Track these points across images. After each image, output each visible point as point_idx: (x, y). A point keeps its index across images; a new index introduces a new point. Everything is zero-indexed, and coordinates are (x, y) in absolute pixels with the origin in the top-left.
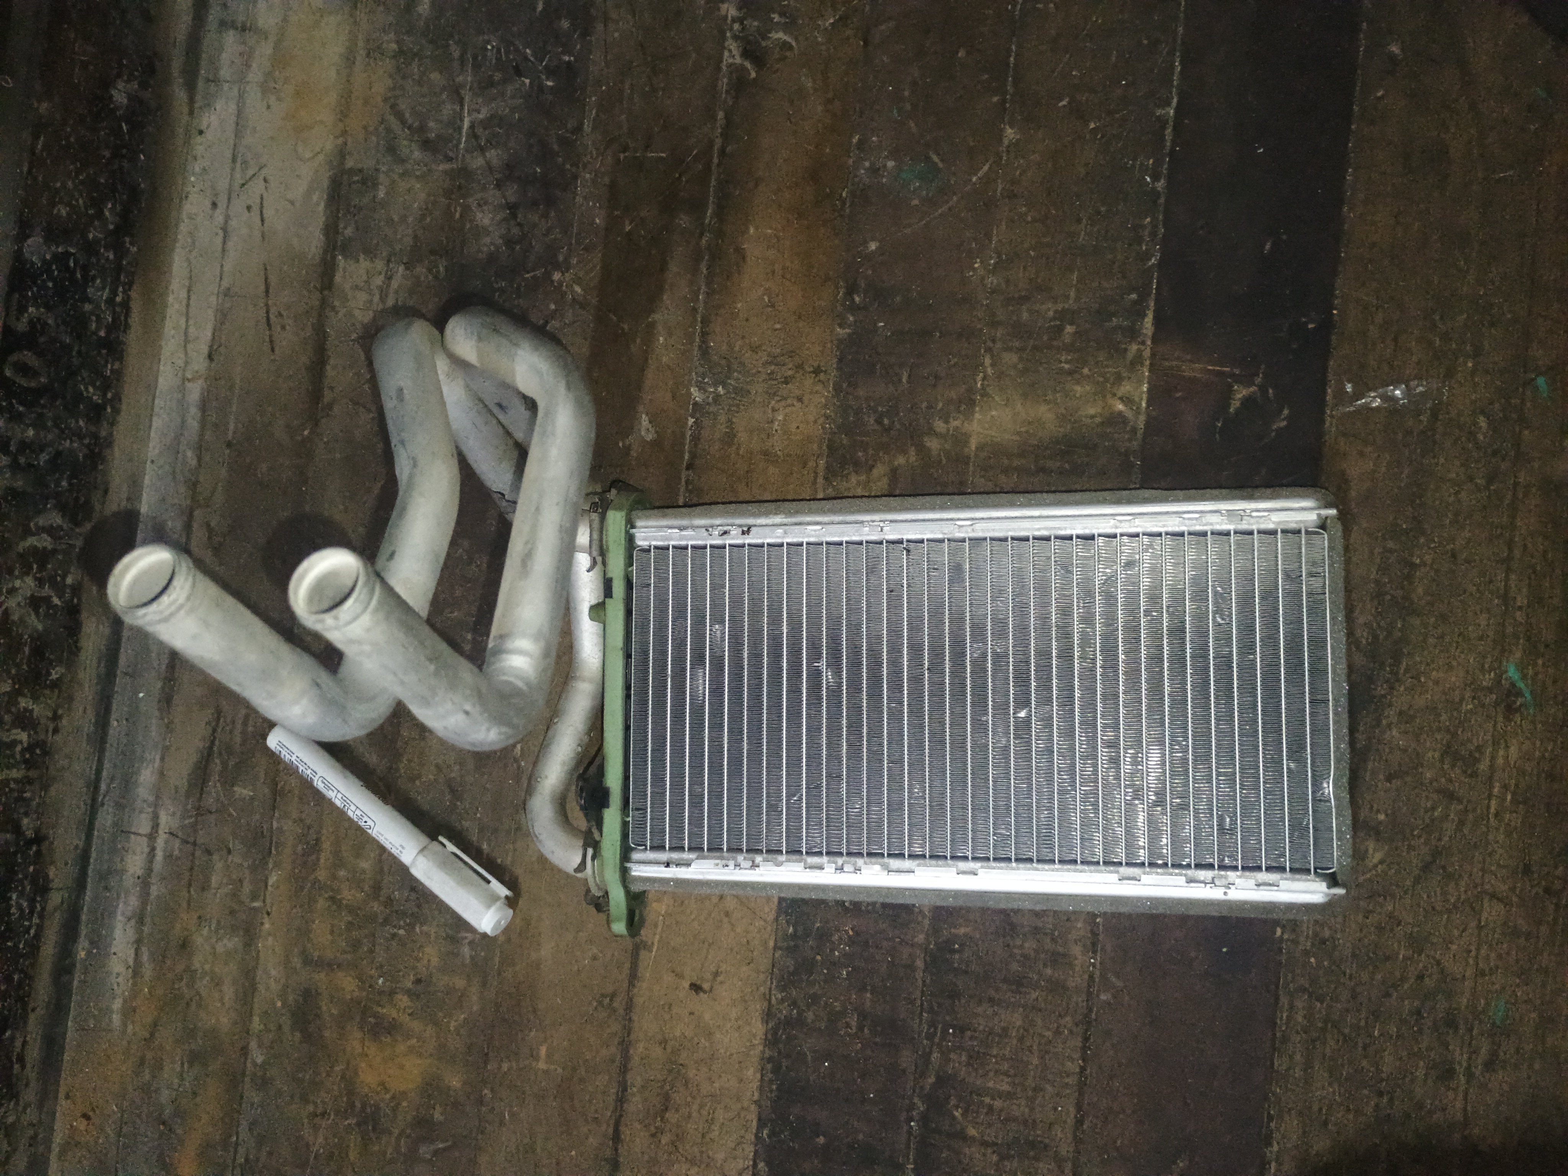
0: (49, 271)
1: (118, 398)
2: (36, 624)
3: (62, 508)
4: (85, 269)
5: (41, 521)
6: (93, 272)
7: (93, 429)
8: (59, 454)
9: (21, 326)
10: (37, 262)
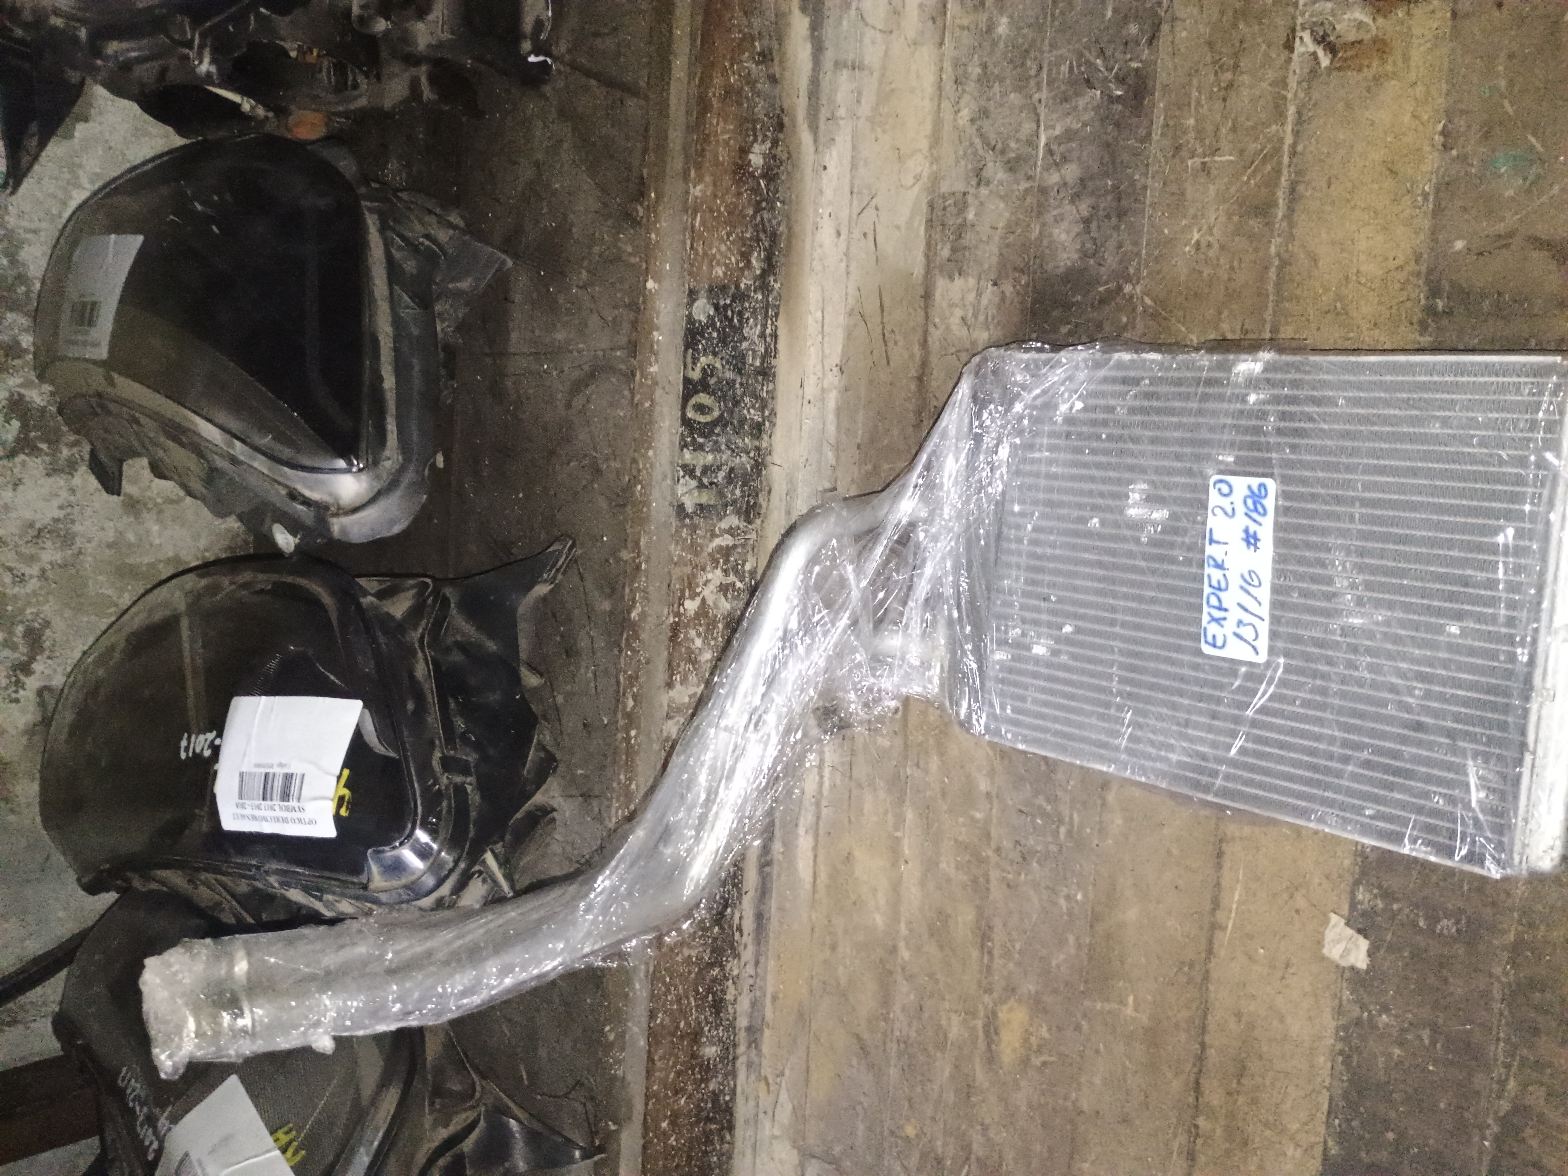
0: (713, 325)
1: (773, 413)
2: (725, 606)
3: (738, 512)
4: (740, 314)
5: (724, 525)
6: (747, 315)
7: (756, 443)
8: (732, 470)
9: (696, 375)
10: (704, 319)
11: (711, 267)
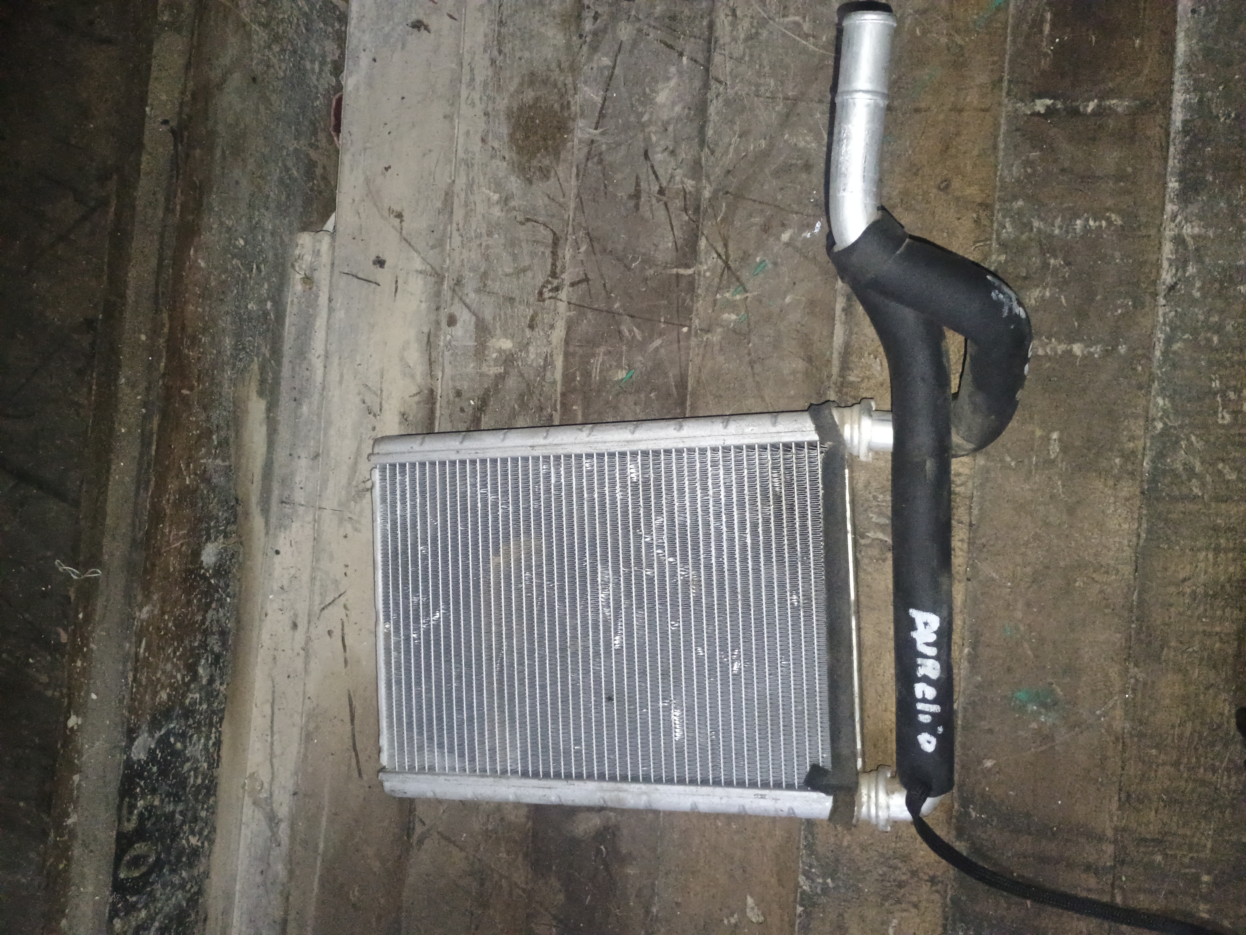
0: (154, 760)
4: (184, 735)
6: (190, 733)
7: (194, 871)
8: (167, 915)
9: (130, 826)
10: (143, 756)
11: (155, 693)
